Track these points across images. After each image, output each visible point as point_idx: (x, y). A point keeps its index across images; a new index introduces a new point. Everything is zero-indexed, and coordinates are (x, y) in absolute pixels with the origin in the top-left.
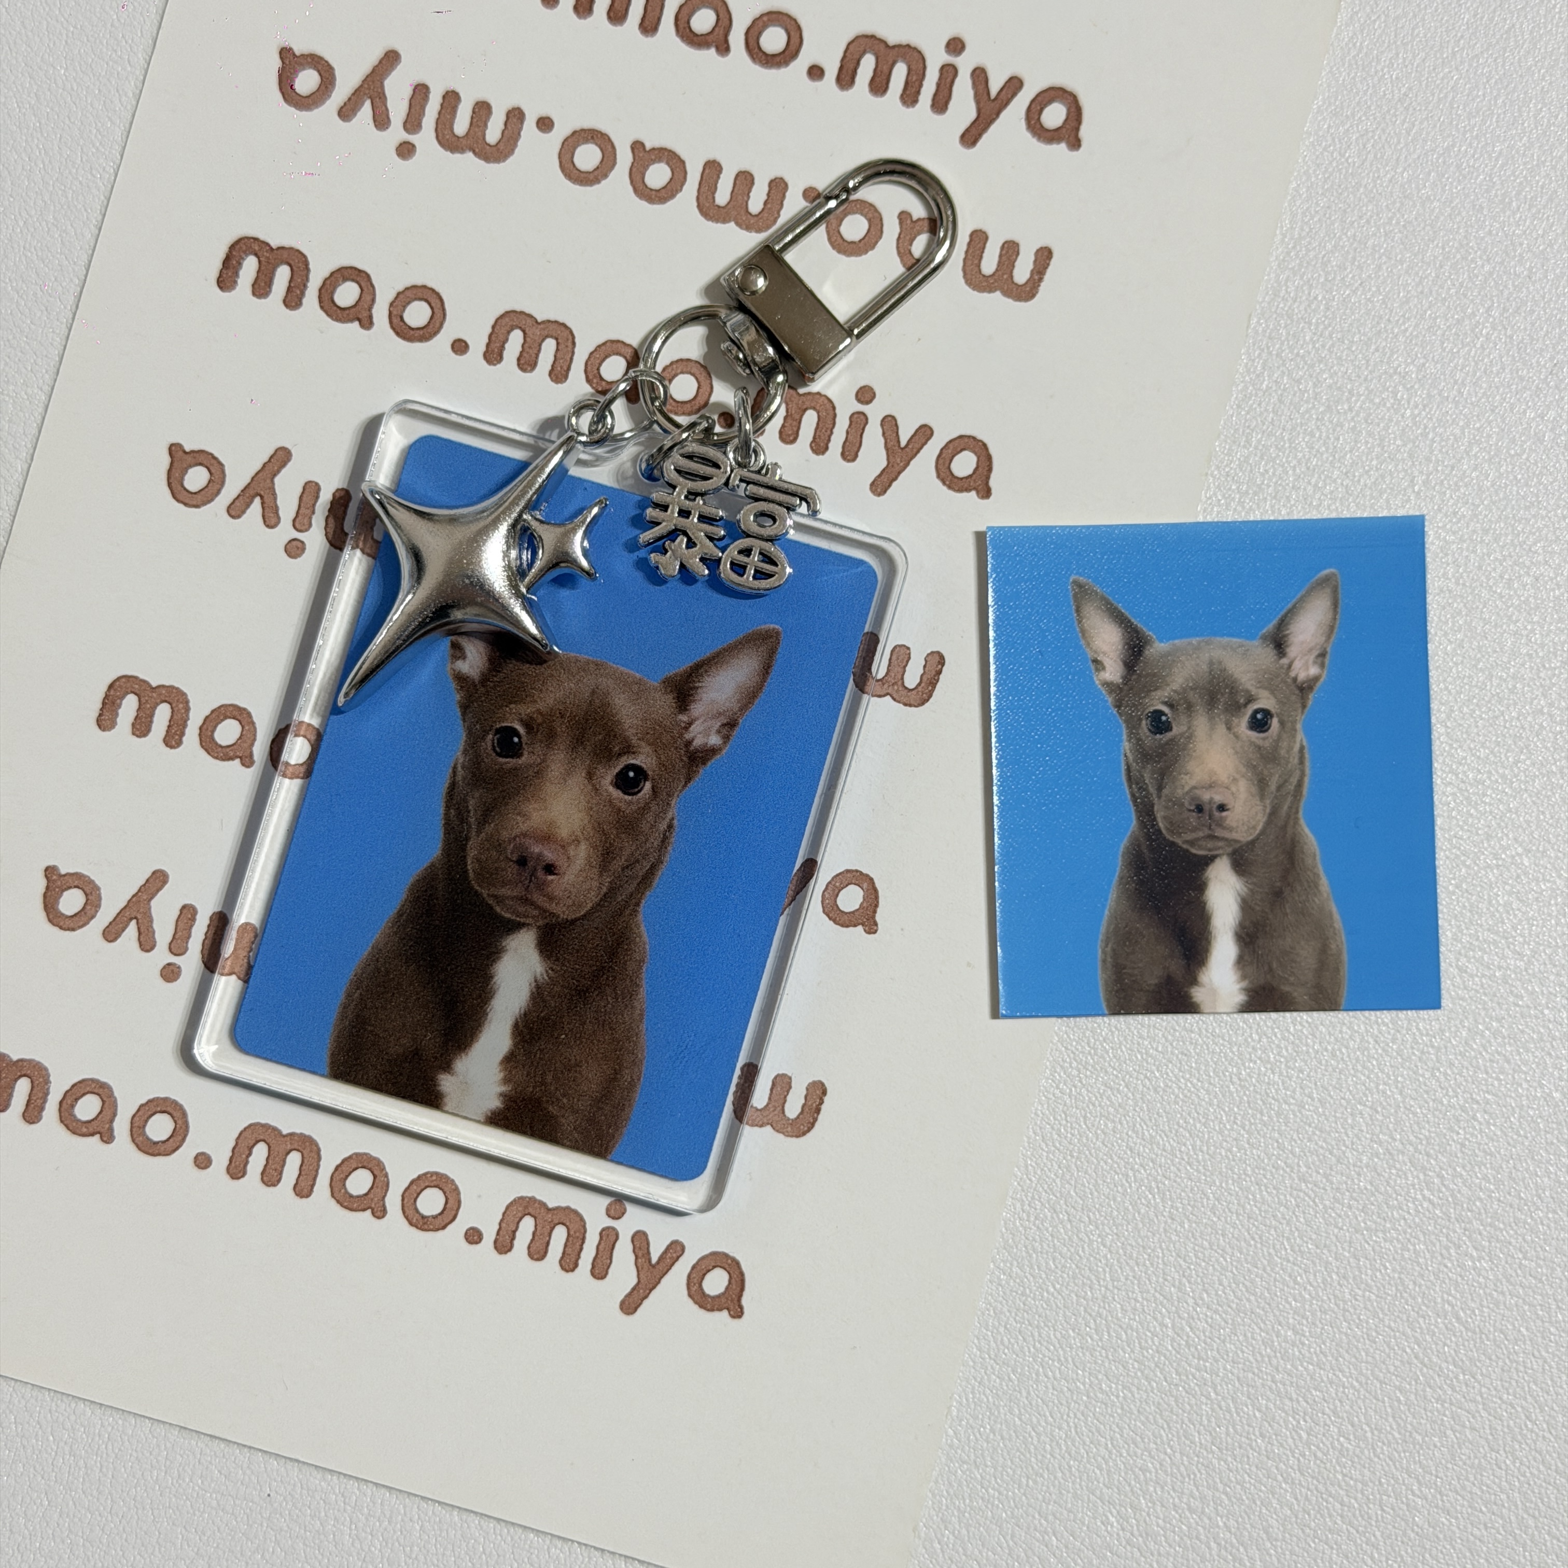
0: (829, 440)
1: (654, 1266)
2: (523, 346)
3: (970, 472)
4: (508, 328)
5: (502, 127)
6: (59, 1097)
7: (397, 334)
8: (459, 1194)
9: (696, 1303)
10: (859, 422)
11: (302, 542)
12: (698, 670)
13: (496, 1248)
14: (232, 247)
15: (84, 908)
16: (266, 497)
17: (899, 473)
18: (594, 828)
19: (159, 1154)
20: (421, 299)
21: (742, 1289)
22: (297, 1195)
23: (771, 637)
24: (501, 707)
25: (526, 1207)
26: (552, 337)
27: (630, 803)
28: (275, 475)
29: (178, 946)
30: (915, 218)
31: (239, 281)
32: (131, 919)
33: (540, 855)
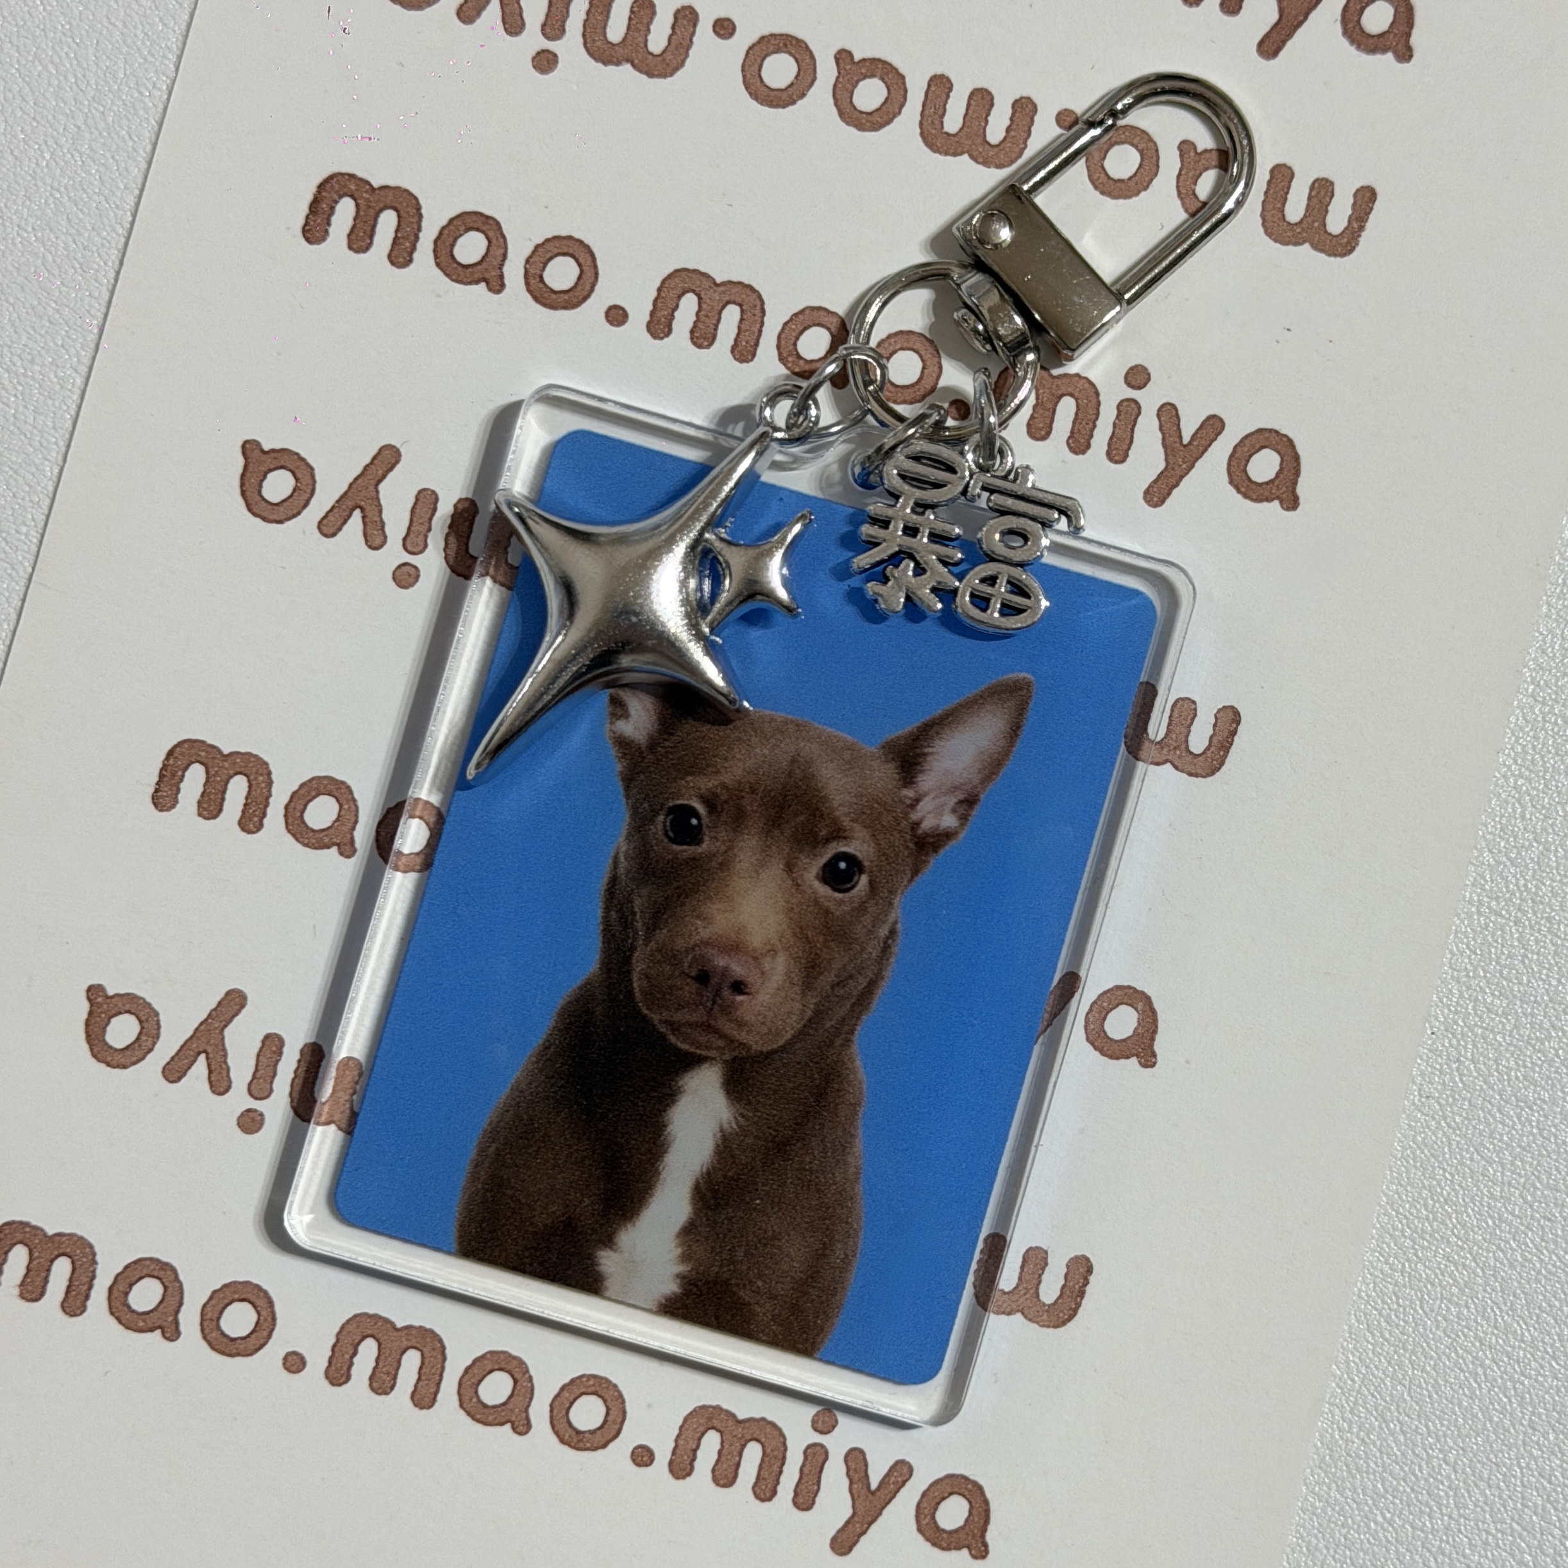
0: (1091, 436)
1: (873, 1493)
2: (697, 314)
3: (1272, 476)
4: (679, 292)
5: (669, 31)
6: (108, 1282)
7: (536, 299)
8: (623, 1402)
9: (928, 1539)
10: (1129, 412)
11: (416, 568)
12: (928, 732)
13: (671, 1471)
14: (321, 187)
15: (138, 1039)
16: (368, 508)
17: (1182, 477)
18: (795, 934)
19: (238, 1355)
20: (565, 254)
21: (987, 1521)
22: (416, 1405)
23: (1021, 689)
24: (675, 779)
25: (710, 1419)
26: (734, 303)
27: (841, 902)
28: (380, 481)
29: (260, 1087)
30: (1199, 149)
31: (331, 230)
32: (199, 1053)
33: (726, 970)
